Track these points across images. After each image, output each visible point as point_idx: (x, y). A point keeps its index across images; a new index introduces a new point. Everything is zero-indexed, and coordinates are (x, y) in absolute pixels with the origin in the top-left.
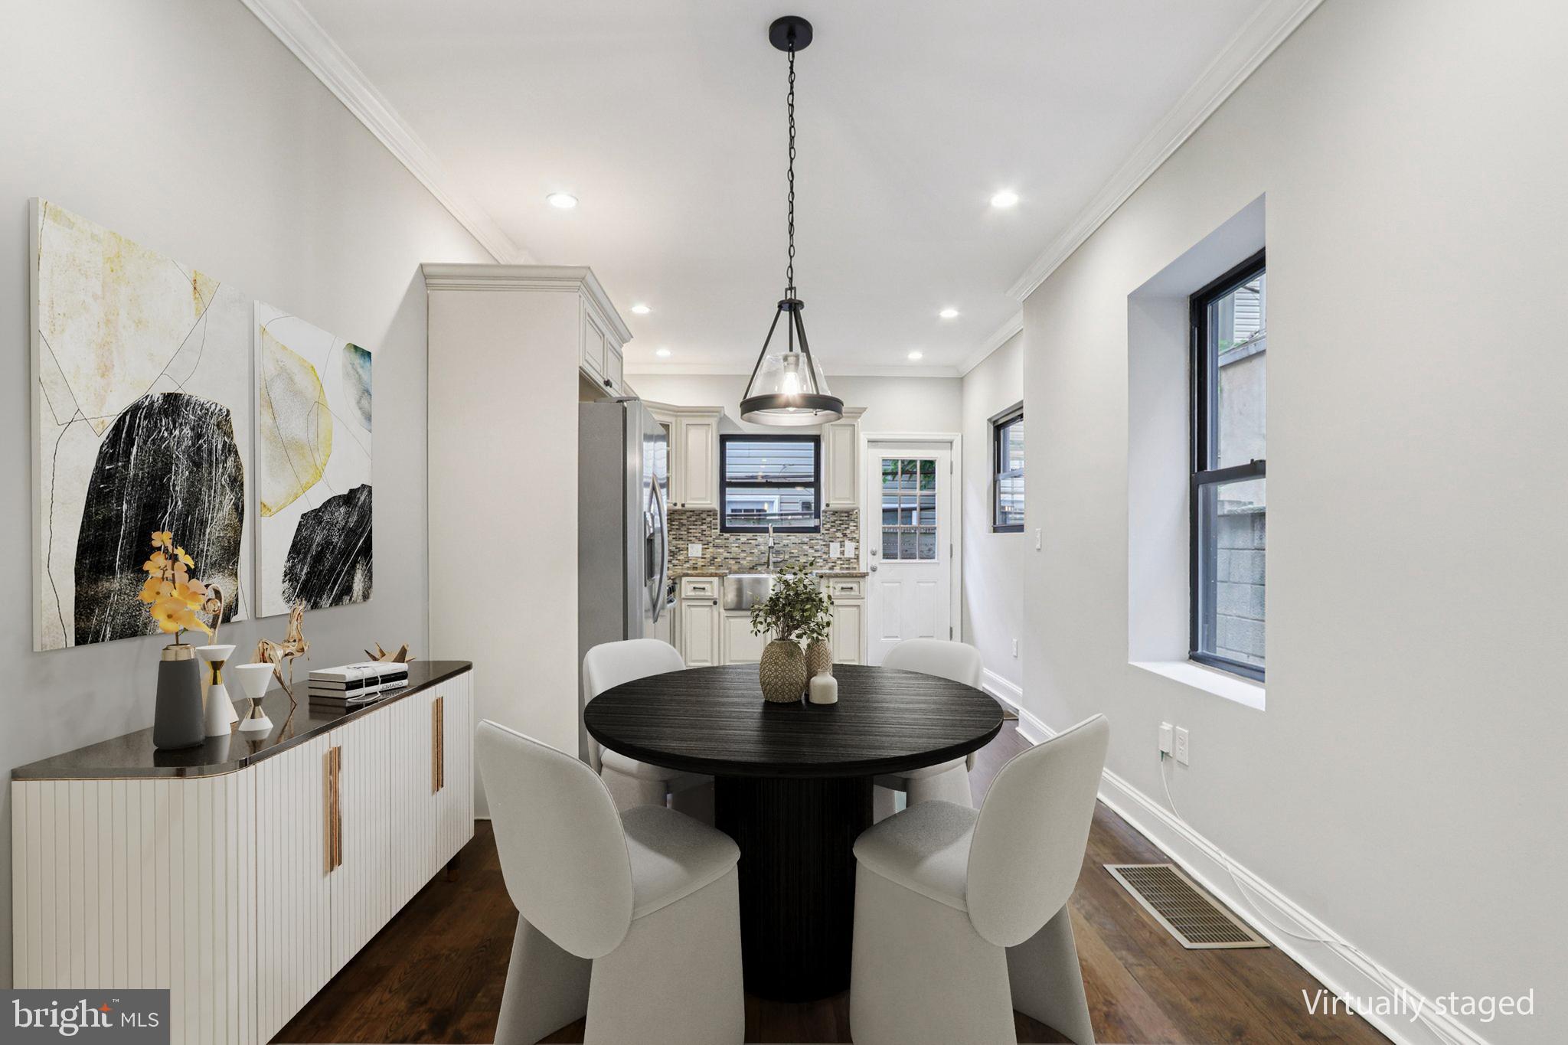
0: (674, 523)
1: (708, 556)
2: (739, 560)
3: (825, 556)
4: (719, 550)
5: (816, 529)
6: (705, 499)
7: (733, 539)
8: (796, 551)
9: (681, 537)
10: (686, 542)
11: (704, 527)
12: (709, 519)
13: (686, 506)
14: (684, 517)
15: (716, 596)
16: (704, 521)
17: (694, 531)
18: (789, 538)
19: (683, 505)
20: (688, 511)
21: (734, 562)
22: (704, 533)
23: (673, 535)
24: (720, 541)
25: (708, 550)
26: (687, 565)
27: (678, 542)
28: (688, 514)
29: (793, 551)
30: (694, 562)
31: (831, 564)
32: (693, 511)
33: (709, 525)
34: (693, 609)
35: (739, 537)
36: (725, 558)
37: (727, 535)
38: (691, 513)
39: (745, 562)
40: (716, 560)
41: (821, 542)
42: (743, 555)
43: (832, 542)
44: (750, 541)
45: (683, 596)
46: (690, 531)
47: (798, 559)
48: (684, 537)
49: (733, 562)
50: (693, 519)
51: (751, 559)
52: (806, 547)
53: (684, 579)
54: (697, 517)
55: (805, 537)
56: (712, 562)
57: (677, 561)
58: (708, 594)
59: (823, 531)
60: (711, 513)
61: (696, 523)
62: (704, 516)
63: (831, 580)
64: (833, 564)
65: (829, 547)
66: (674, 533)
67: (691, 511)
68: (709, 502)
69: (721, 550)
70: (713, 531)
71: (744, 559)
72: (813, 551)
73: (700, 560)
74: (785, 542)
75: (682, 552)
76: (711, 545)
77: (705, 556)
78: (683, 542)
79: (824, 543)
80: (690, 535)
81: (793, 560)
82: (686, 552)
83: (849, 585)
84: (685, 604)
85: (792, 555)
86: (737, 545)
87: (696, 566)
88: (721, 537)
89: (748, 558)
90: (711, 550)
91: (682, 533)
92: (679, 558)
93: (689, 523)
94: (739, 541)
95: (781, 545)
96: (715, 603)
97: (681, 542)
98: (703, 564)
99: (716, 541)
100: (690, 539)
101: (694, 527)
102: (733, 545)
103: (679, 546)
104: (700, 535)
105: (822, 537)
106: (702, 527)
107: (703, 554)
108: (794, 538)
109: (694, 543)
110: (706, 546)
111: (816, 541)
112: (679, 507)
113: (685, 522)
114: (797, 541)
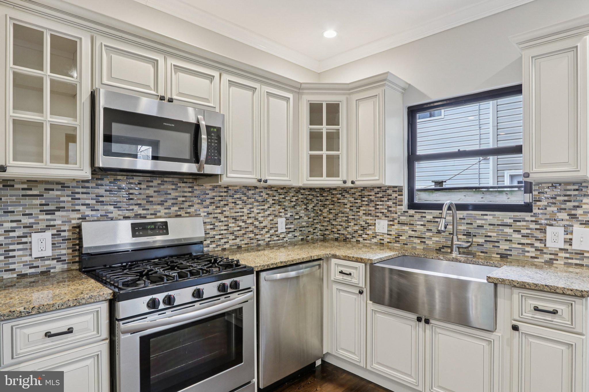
0: (363, 199)
1: (393, 233)
2: (423, 240)
3: (538, 244)
4: (404, 228)
5: (527, 208)
6: (373, 175)
7: (417, 216)
8: (495, 234)
9: (370, 212)
10: (375, 218)
11: (390, 203)
12: (394, 195)
13: (357, 183)
14: (373, 193)
15: (362, 284)
16: (390, 197)
17: (381, 207)
18: (485, 217)
19: (353, 182)
20: (375, 188)
21: (419, 241)
22: (390, 209)
23: (364, 210)
24: (405, 218)
25: (393, 227)
26: (375, 240)
27: (367, 218)
28: (376, 190)
29: (489, 234)
30: (381, 238)
31: (547, 257)
32: (380, 188)
33: (394, 201)
34: (342, 293)
35: (424, 215)
36: (409, 236)
37: (412, 212)
38: (379, 190)
39: (431, 243)
40: (401, 238)
41: (533, 226)
42: (429, 234)
43: (551, 225)
44: (437, 220)
45: (332, 279)
46: (378, 207)
47: (497, 244)
48: (373, 213)
49: (417, 241)
50: (380, 195)
51: (437, 239)
52: (508, 230)
53: (334, 261)
54: (384, 193)
55: (507, 217)
56: (397, 239)
57: (366, 236)
58: (354, 281)
59: (535, 210)
60: (397, 189)
61: (382, 199)
62: (390, 192)
63: (516, 291)
64: (553, 257)
65: (545, 233)
66: (364, 208)
67: (378, 188)
68: (377, 178)
69: (406, 228)
70: (398, 207)
71: (430, 238)
72: (520, 236)
73: (386, 236)
74: (479, 222)
75: (370, 227)
76: (396, 221)
77: (390, 233)
78: (371, 218)
79: (538, 227)
80: (377, 211)
81: (489, 246)
82: (373, 227)
83: (551, 306)
84: (335, 287)
85: (488, 239)
86: (422, 223)
87: (382, 242)
88: (406, 214)
89: (433, 239)
90: (396, 227)
91: (370, 209)
92: (368, 232)
93: (376, 199)
94: (424, 219)
95: (475, 225)
96: (361, 292)
97: (370, 218)
98: (389, 240)
99: (401, 218)
100: (377, 214)
101: (381, 203)
102: (418, 223)
103: (368, 221)
104: (386, 211)
105: (533, 219)
106: (388, 203)
107: (388, 230)
108: (491, 217)
109: (381, 219)
110: (391, 223)
111: (524, 223)
112: (349, 184)
113: (373, 198)
114: (496, 222)
